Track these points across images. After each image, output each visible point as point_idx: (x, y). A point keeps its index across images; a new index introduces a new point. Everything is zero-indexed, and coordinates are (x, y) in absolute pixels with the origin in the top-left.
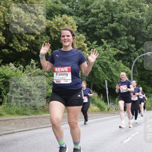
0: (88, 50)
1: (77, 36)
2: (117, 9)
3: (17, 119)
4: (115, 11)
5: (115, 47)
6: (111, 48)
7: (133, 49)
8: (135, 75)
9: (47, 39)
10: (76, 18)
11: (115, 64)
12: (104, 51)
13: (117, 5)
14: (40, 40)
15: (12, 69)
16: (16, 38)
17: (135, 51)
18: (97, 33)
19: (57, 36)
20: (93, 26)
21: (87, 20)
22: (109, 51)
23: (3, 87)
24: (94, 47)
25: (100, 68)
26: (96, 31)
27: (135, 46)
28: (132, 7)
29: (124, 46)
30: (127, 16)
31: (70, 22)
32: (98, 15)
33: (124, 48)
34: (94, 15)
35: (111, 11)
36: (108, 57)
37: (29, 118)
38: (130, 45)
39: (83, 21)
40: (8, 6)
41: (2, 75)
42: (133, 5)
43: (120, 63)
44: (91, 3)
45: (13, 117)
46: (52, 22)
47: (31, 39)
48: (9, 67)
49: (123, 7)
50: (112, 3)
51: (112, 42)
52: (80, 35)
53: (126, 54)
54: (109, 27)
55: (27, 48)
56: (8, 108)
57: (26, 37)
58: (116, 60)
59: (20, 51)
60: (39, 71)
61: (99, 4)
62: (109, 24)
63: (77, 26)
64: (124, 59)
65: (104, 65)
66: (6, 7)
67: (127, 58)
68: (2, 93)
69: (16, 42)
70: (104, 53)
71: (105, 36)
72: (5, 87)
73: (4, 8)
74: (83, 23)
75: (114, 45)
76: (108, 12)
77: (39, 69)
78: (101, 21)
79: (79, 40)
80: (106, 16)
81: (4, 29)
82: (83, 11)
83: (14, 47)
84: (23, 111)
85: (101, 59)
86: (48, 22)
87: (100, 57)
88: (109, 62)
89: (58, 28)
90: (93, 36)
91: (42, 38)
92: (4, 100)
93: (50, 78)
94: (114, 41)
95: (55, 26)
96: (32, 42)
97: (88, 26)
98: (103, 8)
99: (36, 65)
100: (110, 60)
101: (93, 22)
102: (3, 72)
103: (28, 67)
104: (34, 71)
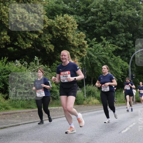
0: (89, 47)
1: (78, 34)
2: (115, 8)
3: (22, 112)
4: (113, 10)
5: (113, 43)
6: (110, 44)
7: (130, 45)
8: (133, 69)
9: (49, 37)
10: (77, 17)
11: (114, 59)
12: (103, 47)
13: (115, 4)
14: (43, 38)
15: (17, 66)
16: (20, 37)
17: (132, 47)
18: (96, 31)
19: (59, 34)
20: (92, 25)
21: (88, 19)
22: (108, 47)
24: (94, 44)
25: (100, 63)
26: (96, 29)
27: (132, 42)
28: (129, 6)
29: (122, 42)
30: (125, 14)
31: (71, 21)
32: (98, 13)
33: (122, 44)
34: (93, 14)
35: (110, 10)
36: (107, 53)
37: (33, 111)
38: (128, 42)
39: (84, 20)
42: (131, 4)
43: (118, 58)
44: (91, 3)
45: (18, 111)
46: (54, 22)
47: (34, 38)
48: (15, 64)
49: (121, 6)
50: (111, 2)
51: (111, 39)
52: (80, 33)
53: (124, 50)
54: (107, 25)
55: (30, 45)
56: (14, 102)
57: (30, 36)
58: (115, 55)
59: (25, 48)
60: (42, 67)
61: (98, 4)
62: (107, 22)
63: (78, 25)
64: (122, 55)
65: (104, 61)
67: (126, 54)
68: (8, 88)
69: (21, 40)
70: (104, 49)
71: (105, 33)
74: (84, 22)
75: (113, 42)
76: (107, 11)
77: (42, 65)
78: (100, 19)
79: (79, 38)
80: (105, 15)
82: (84, 10)
83: (19, 45)
84: (28, 105)
85: (100, 54)
86: (50, 21)
87: (100, 53)
88: (108, 58)
89: (60, 26)
90: (93, 33)
91: (45, 36)
93: (53, 73)
94: (112, 38)
95: (57, 25)
96: (35, 40)
97: (88, 24)
98: (102, 7)
99: (40, 62)
100: (109, 55)
101: (92, 20)
102: (8, 69)
103: (32, 63)
104: (38, 67)
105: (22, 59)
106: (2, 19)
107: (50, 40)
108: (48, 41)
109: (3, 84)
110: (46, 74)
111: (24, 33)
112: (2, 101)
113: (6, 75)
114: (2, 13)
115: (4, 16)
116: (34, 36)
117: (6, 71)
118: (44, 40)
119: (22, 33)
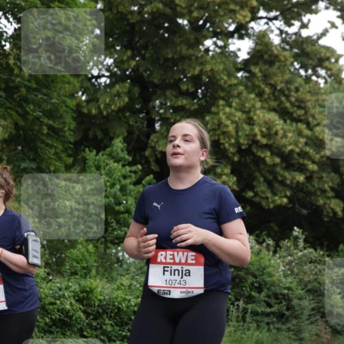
9: (332, 180)
14: (316, 183)
16: (262, 179)
40: (247, 110)
47: (295, 182)
55: (285, 200)
56: (239, 333)
57: (285, 178)
59: (272, 206)
60: (310, 253)
66: (243, 112)
69: (262, 187)
72: (233, 288)
73: (239, 114)
77: (311, 250)
81: (236, 159)
83: (257, 199)
91: (322, 177)
92: (229, 317)
96: (297, 188)
99: (305, 241)
103: (286, 243)
104: (300, 254)
105: (261, 233)
106: (222, 137)
107: (332, 189)
108: (328, 189)
110: (320, 271)
111: (270, 169)
115: (225, 130)
116: (293, 178)
118: (319, 188)
119: (267, 169)
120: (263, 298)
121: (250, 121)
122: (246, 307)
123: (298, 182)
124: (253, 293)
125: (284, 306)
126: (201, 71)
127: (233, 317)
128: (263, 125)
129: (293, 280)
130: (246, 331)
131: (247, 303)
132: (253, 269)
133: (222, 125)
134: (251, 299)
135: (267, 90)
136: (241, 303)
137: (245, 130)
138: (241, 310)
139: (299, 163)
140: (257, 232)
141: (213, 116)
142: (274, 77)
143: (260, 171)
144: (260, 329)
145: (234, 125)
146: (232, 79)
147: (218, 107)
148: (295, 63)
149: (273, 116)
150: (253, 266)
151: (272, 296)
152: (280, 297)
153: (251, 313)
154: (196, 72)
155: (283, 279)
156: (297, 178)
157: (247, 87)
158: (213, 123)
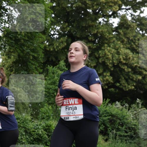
15: (118, 108)
16: (123, 78)
23: (109, 125)
40: (117, 48)
41: (108, 113)
47: (137, 79)
48: (115, 106)
55: (133, 87)
56: (113, 144)
57: (133, 78)
59: (127, 90)
60: (144, 110)
66: (115, 49)
68: (107, 130)
69: (123, 82)
72: (111, 125)
73: (113, 50)
77: (145, 108)
81: (112, 69)
83: (121, 87)
92: (109, 137)
96: (139, 82)
99: (142, 104)
102: (109, 110)
103: (134, 106)
104: (140, 110)
105: (123, 101)
106: (106, 60)
109: (104, 126)
111: (127, 74)
112: (101, 142)
113: (107, 116)
114: (106, 54)
115: (108, 57)
116: (137, 78)
117: (107, 113)
119: (125, 74)
120: (124, 129)
121: (118, 53)
122: (117, 133)
123: (139, 79)
124: (119, 127)
125: (133, 133)
126: (97, 32)
127: (111, 137)
128: (124, 55)
129: (137, 121)
130: (116, 143)
131: (117, 131)
132: (119, 116)
133: (106, 55)
134: (119, 130)
135: (126, 40)
136: (114, 131)
137: (116, 57)
138: (114, 134)
139: (139, 71)
140: (121, 101)
141: (102, 51)
142: (129, 34)
143: (122, 75)
144: (123, 143)
145: (111, 55)
146: (111, 35)
147: (104, 47)
148: (138, 28)
149: (128, 51)
150: (120, 115)
151: (127, 128)
152: (131, 128)
153: (119, 135)
154: (95, 32)
155: (132, 121)
156: (138, 78)
157: (117, 39)
158: (103, 54)
